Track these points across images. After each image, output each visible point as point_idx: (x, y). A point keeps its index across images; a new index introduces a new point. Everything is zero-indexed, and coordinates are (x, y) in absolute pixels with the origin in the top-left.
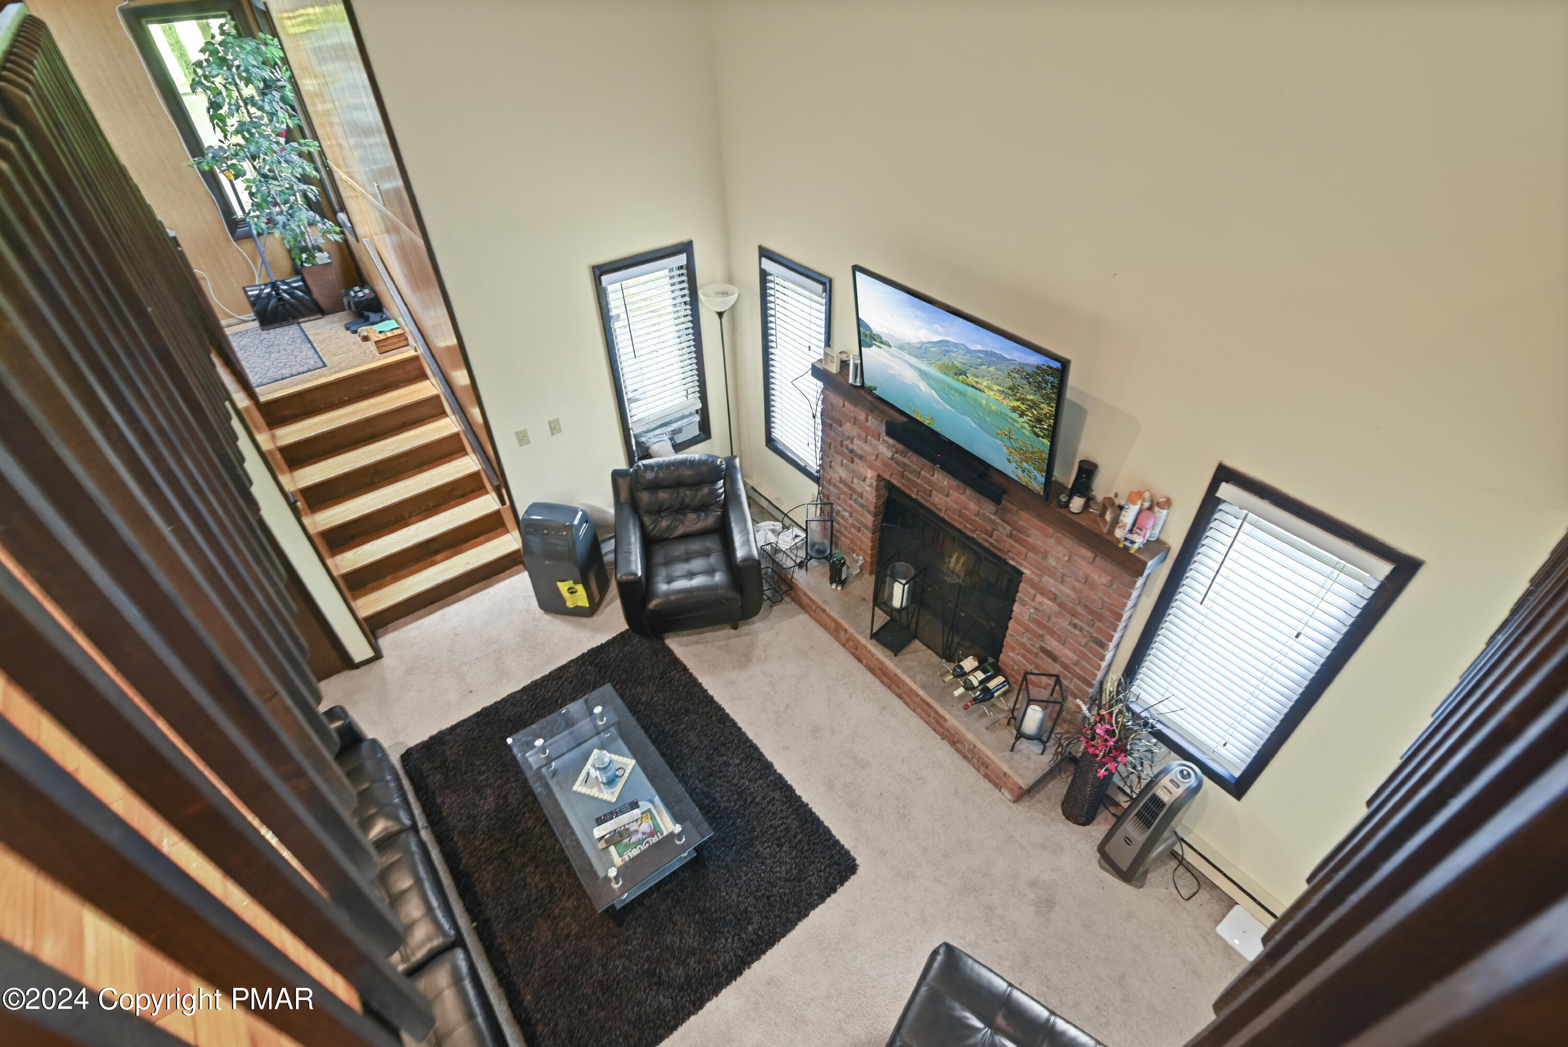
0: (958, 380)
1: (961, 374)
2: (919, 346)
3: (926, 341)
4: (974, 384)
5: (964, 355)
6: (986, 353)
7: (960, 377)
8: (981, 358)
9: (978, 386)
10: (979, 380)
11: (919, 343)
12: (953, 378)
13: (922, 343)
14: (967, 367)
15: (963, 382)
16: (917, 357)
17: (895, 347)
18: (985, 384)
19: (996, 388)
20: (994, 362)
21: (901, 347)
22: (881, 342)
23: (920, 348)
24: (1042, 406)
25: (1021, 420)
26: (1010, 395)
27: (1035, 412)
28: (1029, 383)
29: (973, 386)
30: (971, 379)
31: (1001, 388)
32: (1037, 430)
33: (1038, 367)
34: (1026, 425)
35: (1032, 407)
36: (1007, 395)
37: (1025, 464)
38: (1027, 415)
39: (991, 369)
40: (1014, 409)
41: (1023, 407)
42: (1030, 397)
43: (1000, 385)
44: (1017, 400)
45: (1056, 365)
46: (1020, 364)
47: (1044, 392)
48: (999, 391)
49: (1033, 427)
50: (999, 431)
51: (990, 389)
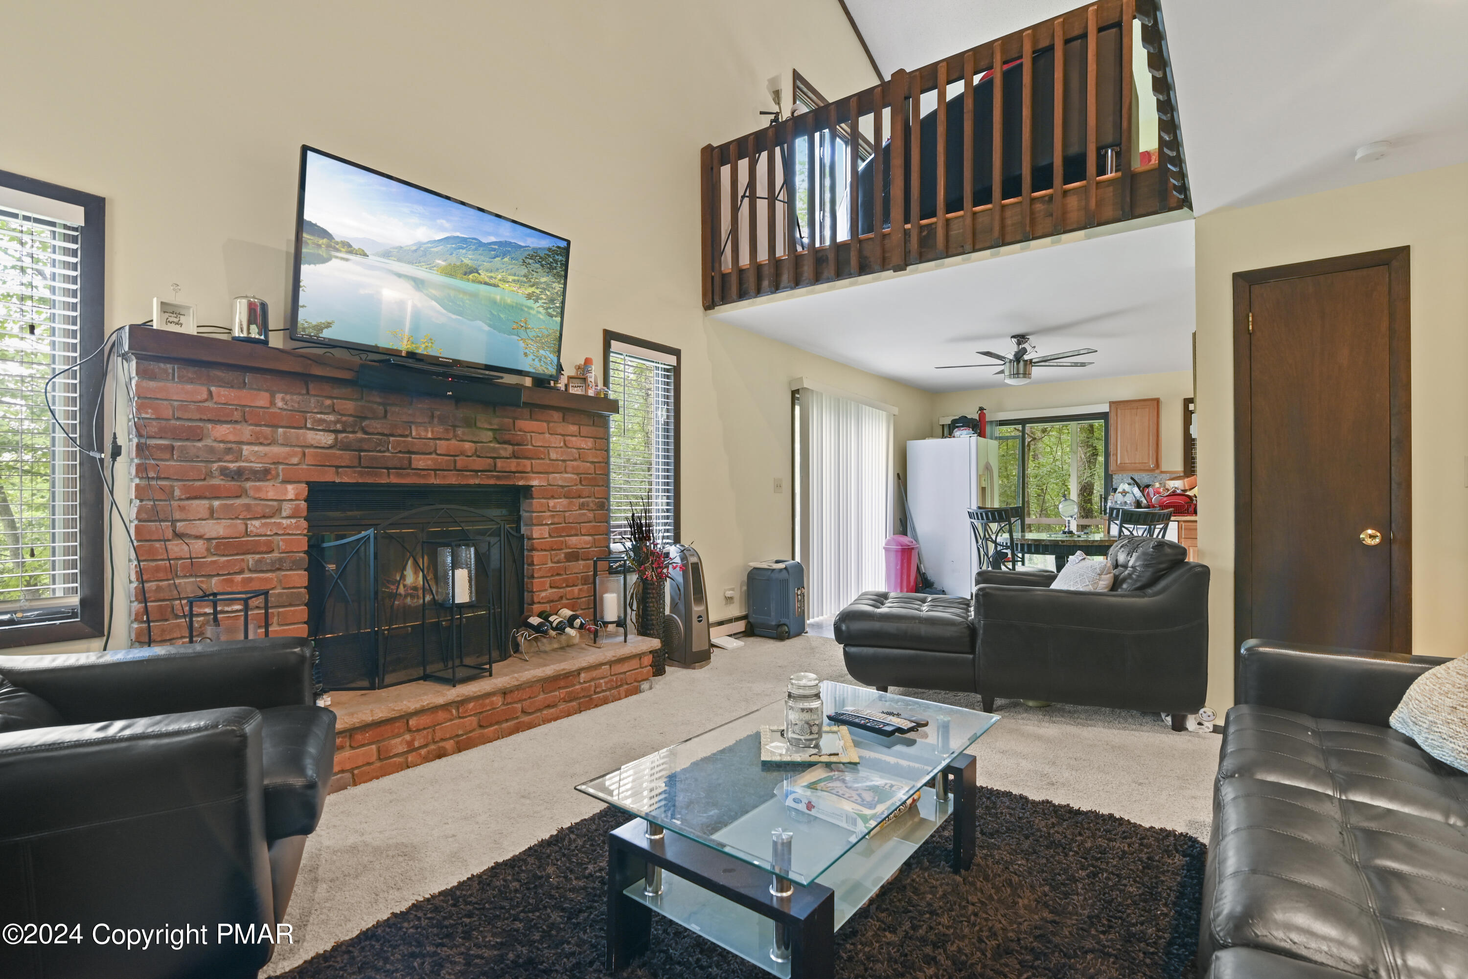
0: (468, 280)
1: (471, 272)
2: (414, 248)
3: (426, 240)
4: (487, 280)
5: (476, 249)
6: (499, 244)
7: (471, 276)
8: (494, 250)
9: (492, 281)
10: (492, 274)
11: (414, 244)
12: (461, 279)
13: (420, 244)
14: (479, 263)
15: (473, 281)
16: (410, 263)
17: (374, 255)
18: (499, 277)
19: (511, 278)
20: (509, 251)
21: (387, 254)
22: (351, 252)
23: (416, 251)
24: (554, 285)
25: (538, 305)
26: (525, 282)
27: (548, 293)
28: (542, 266)
29: (486, 283)
30: (484, 276)
31: (516, 278)
32: (550, 311)
33: (549, 249)
34: (541, 309)
35: (545, 289)
36: (521, 283)
37: (542, 352)
38: (541, 299)
39: (506, 259)
40: (529, 296)
41: (538, 291)
42: (543, 280)
43: (515, 275)
44: (532, 286)
45: (563, 244)
46: (533, 249)
47: (555, 271)
48: (514, 281)
49: (547, 309)
50: (515, 326)
51: (504, 281)
